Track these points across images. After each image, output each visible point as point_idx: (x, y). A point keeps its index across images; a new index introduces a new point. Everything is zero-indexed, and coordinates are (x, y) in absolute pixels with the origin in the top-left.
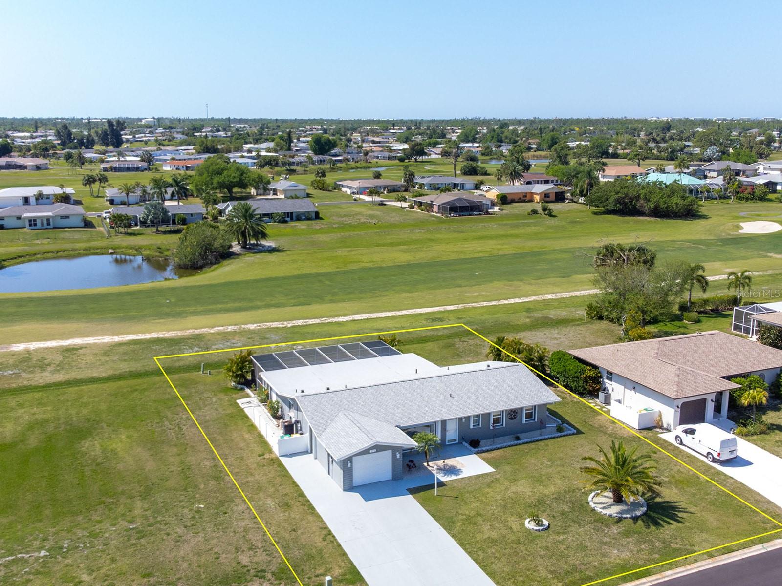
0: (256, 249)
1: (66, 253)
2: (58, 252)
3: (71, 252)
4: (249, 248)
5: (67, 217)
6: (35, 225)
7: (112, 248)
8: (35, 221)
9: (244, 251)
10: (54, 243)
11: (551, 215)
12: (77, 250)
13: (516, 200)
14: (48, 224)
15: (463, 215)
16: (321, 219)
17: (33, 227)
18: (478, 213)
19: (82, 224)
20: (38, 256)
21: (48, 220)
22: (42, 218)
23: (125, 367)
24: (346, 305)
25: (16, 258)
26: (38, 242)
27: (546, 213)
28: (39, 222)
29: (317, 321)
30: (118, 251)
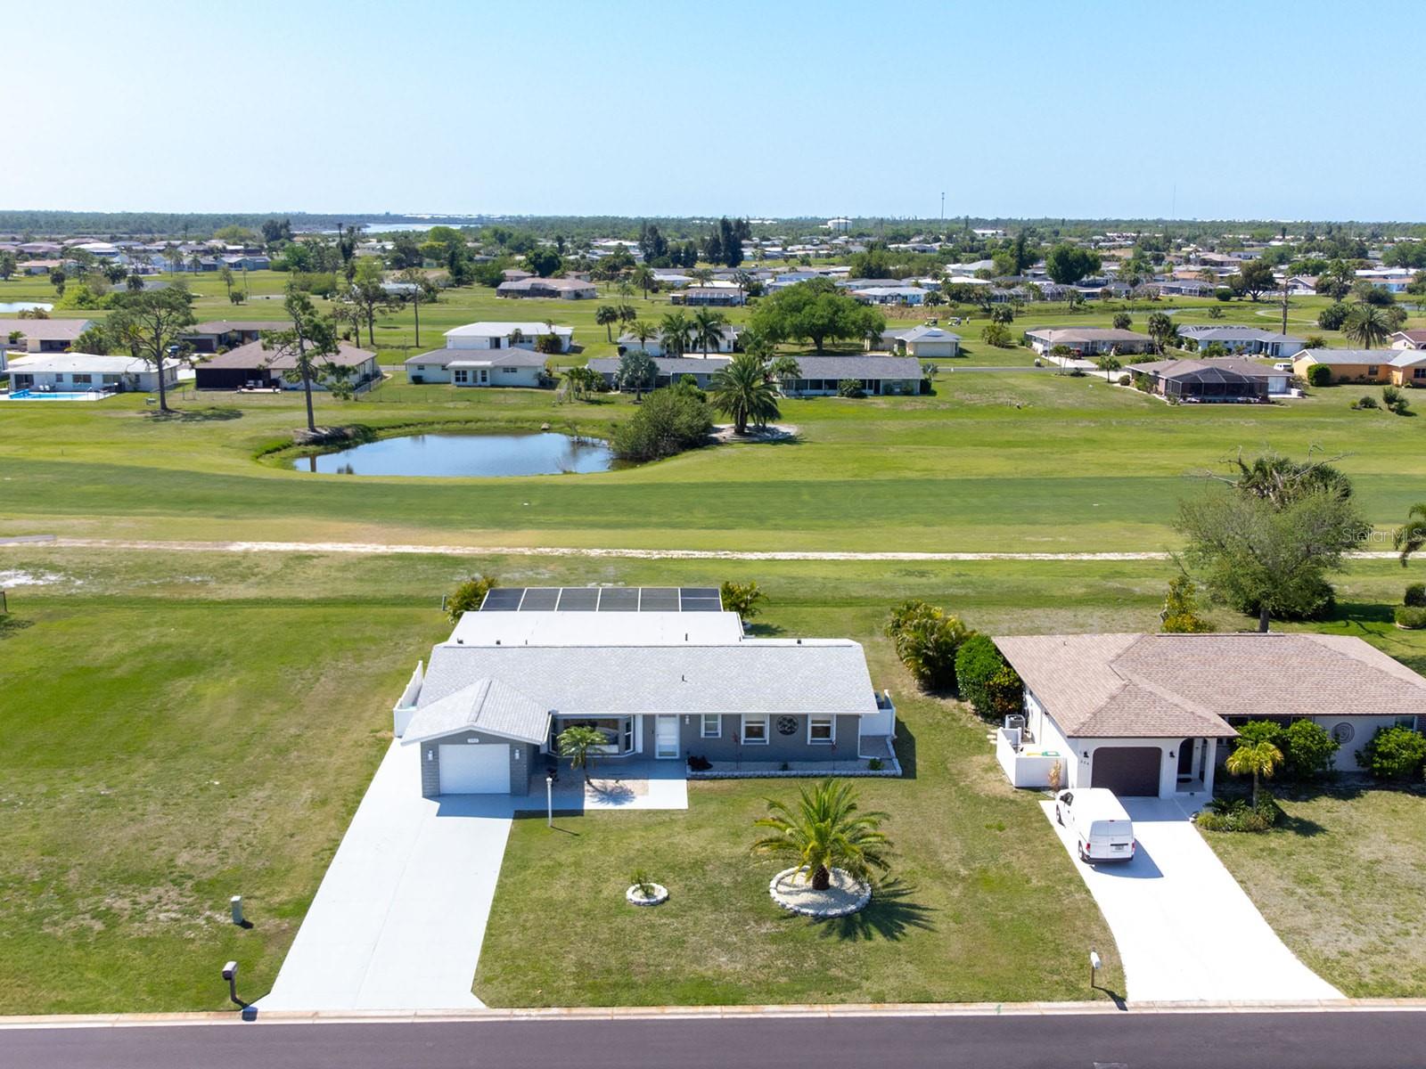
0: (760, 436)
1: (479, 424)
2: (467, 422)
3: (487, 424)
4: (749, 435)
5: (514, 370)
6: (465, 379)
7: (548, 422)
8: (464, 373)
9: (737, 438)
10: (474, 408)
11: (1402, 411)
12: (496, 420)
13: (1353, 380)
14: (484, 379)
15: (1210, 402)
16: (934, 393)
17: (461, 383)
18: (1245, 399)
19: (536, 382)
20: (437, 426)
21: (484, 372)
22: (475, 370)
23: (351, 589)
24: (789, 536)
25: (400, 427)
26: (451, 405)
27: (1392, 406)
28: (470, 376)
29: (710, 555)
30: (556, 426)
